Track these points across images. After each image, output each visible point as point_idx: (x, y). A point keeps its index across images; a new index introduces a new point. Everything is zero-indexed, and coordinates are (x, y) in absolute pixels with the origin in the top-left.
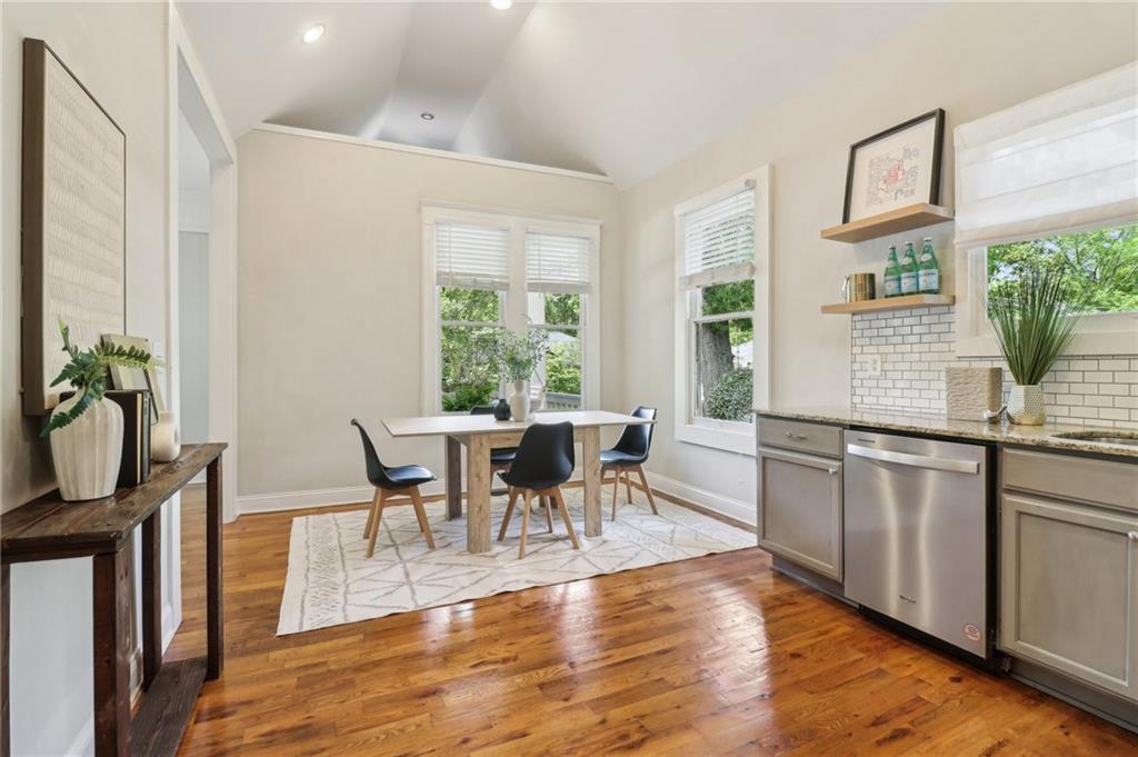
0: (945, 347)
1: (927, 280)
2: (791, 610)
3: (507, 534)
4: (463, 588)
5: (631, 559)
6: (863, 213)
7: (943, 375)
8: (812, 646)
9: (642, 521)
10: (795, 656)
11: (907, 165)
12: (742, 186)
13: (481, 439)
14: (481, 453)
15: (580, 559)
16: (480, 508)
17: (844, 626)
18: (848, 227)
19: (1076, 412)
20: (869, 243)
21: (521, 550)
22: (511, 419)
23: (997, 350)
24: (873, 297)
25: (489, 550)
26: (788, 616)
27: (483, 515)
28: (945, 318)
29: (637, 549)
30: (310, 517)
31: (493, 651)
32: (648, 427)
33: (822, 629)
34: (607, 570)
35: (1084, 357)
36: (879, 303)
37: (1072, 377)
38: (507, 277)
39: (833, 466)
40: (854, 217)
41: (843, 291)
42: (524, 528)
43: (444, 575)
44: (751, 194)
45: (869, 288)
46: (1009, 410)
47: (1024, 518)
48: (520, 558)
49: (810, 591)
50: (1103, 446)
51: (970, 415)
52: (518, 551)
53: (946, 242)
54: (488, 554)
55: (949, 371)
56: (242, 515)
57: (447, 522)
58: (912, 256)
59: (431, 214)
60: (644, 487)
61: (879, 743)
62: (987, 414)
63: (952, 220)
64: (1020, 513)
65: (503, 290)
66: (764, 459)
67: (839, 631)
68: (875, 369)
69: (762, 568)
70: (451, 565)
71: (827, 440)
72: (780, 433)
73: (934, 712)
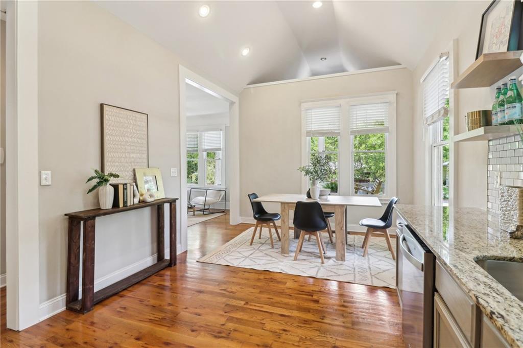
11: (507, 19)
12: (439, 58)
16: (285, 235)
21: (295, 256)
27: (286, 238)
59: (306, 106)
68: (497, 183)
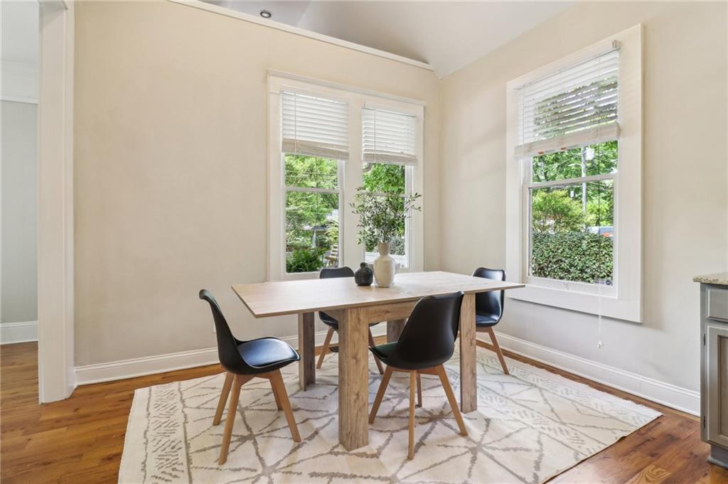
5: (541, 454)
12: (611, 48)
13: (358, 314)
14: (358, 330)
16: (358, 395)
21: (410, 445)
22: (372, 285)
25: (366, 443)
27: (361, 403)
30: (154, 388)
38: (346, 148)
44: (616, 55)
48: (410, 458)
54: (367, 449)
56: (80, 387)
57: (302, 394)
59: (275, 83)
60: (495, 348)
65: (342, 159)
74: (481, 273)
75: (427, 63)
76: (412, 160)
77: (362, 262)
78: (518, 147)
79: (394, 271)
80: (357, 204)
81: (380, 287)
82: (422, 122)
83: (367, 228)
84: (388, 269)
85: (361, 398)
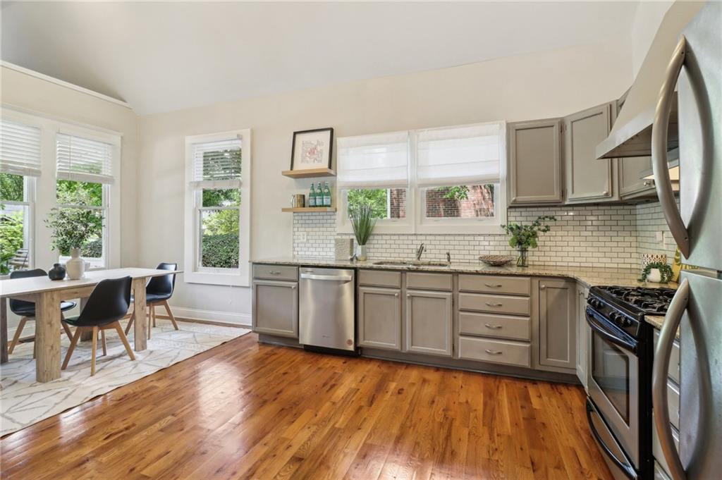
0: (332, 229)
1: (326, 201)
2: (274, 357)
3: (70, 363)
4: (56, 404)
5: (177, 357)
6: (300, 166)
7: (333, 242)
8: (290, 368)
9: (170, 335)
10: (285, 374)
11: (319, 148)
12: (236, 137)
13: (52, 295)
14: (53, 306)
15: (140, 365)
16: (52, 347)
17: (300, 356)
18: (292, 173)
19: (376, 255)
20: (301, 180)
21: (92, 370)
22: (65, 279)
23: (352, 231)
24: (304, 206)
25: (60, 377)
26: (274, 360)
27: (55, 352)
28: (332, 217)
29: (178, 351)
31: (114, 427)
32: (171, 276)
33: (291, 360)
34: (164, 366)
35: (378, 235)
36: (306, 209)
37: (375, 242)
38: (38, 166)
39: (294, 285)
40: (295, 168)
41: (291, 202)
42: (93, 355)
43: (28, 402)
44: (240, 142)
45: (302, 201)
46: (357, 255)
47: (366, 295)
48: (92, 375)
49: (280, 347)
50: (389, 266)
51: (343, 258)
52: (90, 371)
53: (333, 185)
54: (60, 379)
55: (336, 240)
58: (321, 189)
61: (328, 391)
62: (350, 257)
63: (336, 176)
64: (365, 293)
66: (257, 286)
67: (299, 359)
68: (304, 238)
69: (253, 343)
70: (32, 394)
71: (292, 273)
72: (265, 272)
73: (341, 376)
74: (161, 267)
75: (124, 101)
76: (109, 180)
77: (56, 263)
78: (191, 182)
79: (84, 269)
80: (51, 220)
81: (72, 280)
82: (119, 151)
83: (60, 238)
84: (78, 267)
85: (54, 348)
